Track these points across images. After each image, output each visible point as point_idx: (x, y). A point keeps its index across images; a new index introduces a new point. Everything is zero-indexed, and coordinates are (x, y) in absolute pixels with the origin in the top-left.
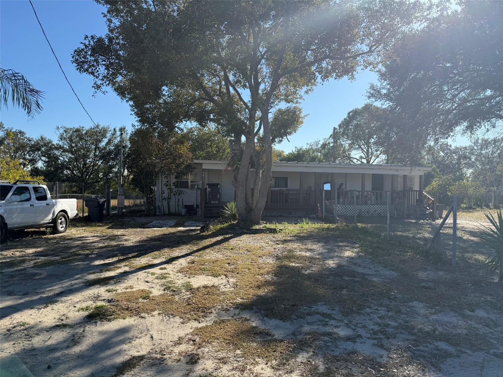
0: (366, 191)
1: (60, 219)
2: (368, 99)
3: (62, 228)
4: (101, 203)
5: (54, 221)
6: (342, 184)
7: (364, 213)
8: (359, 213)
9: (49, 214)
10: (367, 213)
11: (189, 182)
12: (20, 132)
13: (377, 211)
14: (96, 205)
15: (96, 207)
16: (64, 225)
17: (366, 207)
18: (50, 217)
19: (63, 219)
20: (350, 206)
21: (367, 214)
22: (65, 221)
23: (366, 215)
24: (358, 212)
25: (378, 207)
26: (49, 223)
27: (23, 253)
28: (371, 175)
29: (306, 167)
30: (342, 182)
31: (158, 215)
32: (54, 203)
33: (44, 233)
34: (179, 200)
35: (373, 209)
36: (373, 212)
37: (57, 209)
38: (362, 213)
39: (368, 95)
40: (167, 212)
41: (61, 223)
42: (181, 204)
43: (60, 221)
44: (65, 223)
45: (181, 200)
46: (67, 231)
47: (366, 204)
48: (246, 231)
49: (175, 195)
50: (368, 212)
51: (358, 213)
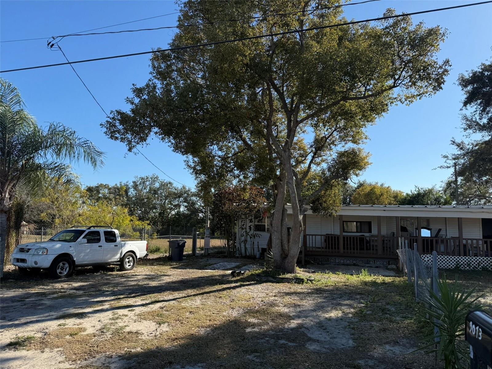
0: (465, 239)
1: (128, 259)
2: (465, 131)
3: (129, 266)
4: (180, 244)
5: (122, 260)
6: (440, 230)
7: (464, 266)
8: (457, 265)
9: (117, 254)
10: (467, 266)
11: (266, 226)
12: (170, 183)
13: (482, 263)
14: (177, 246)
15: (176, 248)
16: (132, 264)
17: (465, 258)
18: (117, 257)
19: (131, 259)
20: (444, 257)
21: (468, 268)
22: (132, 260)
23: (466, 268)
24: (455, 264)
25: (483, 259)
26: (118, 261)
27: (70, 286)
28: (481, 220)
29: (384, 210)
30: (440, 228)
31: (238, 257)
32: (123, 244)
33: (112, 270)
34: (253, 243)
35: (476, 262)
36: (476, 265)
37: (125, 250)
38: (460, 266)
39: (463, 127)
40: (244, 254)
41: (129, 262)
42: (256, 246)
43: (127, 260)
44: (133, 262)
45: (256, 243)
46: (135, 269)
47: (465, 255)
48: (272, 279)
49: (251, 238)
50: (469, 264)
51: (455, 266)
